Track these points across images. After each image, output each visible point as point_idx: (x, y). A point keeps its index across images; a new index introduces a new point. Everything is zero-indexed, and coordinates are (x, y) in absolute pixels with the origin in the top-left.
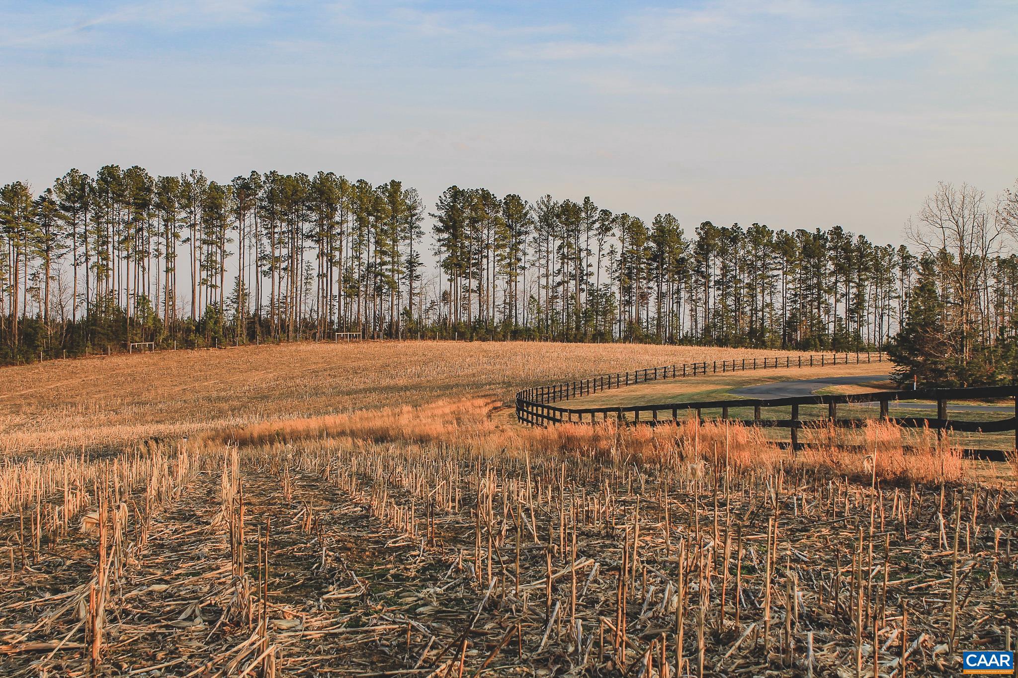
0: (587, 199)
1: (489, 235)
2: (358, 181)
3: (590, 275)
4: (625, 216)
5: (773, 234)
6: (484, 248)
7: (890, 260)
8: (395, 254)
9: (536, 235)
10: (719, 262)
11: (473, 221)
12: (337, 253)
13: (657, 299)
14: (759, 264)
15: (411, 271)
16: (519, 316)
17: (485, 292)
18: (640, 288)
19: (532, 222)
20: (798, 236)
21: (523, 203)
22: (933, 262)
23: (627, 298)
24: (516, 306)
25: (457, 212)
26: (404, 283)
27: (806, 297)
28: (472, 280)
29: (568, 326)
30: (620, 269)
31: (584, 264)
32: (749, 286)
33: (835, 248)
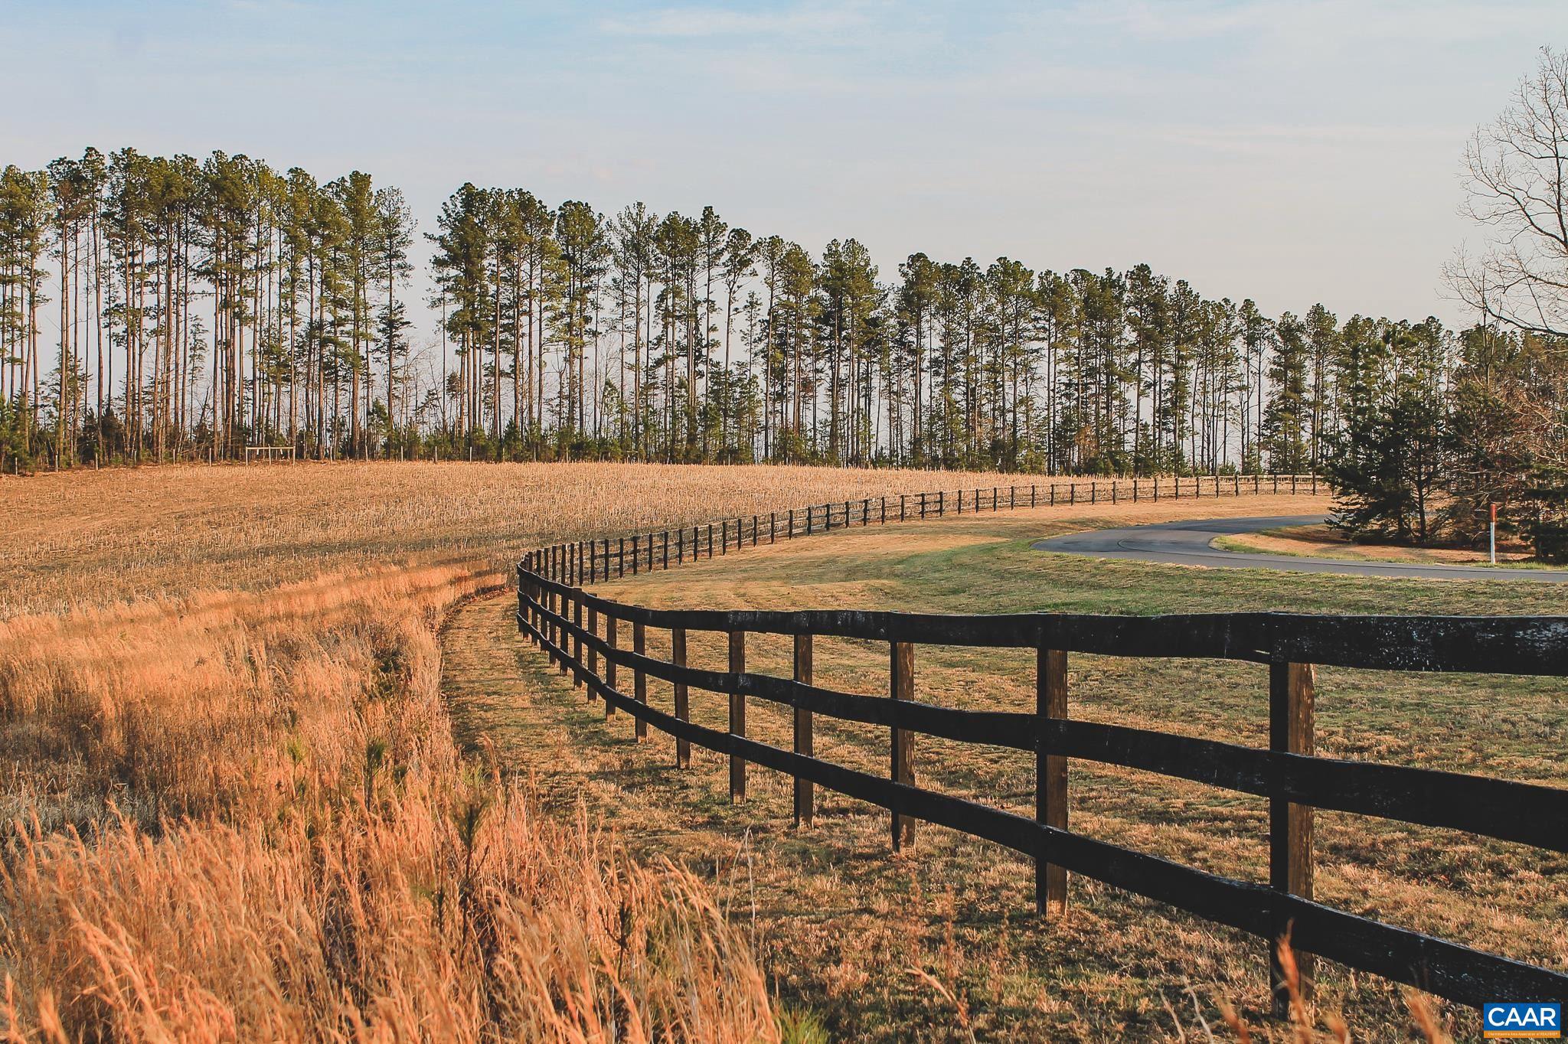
0: (708, 212)
1: (531, 273)
2: (291, 171)
3: (713, 346)
4: (775, 242)
5: (1033, 277)
6: (525, 297)
7: (1228, 326)
8: (359, 305)
9: (617, 274)
10: (939, 324)
11: (506, 249)
12: (250, 302)
13: (832, 391)
14: (1008, 328)
15: (391, 337)
16: (586, 419)
17: (526, 376)
18: (800, 370)
19: (610, 251)
20: (1075, 282)
21: (595, 217)
22: (1301, 328)
23: (778, 388)
24: (581, 404)
25: (472, 229)
26: (378, 360)
27: (1086, 387)
28: (503, 355)
29: (674, 436)
30: (767, 336)
31: (703, 329)
32: (993, 369)
33: (1137, 303)
